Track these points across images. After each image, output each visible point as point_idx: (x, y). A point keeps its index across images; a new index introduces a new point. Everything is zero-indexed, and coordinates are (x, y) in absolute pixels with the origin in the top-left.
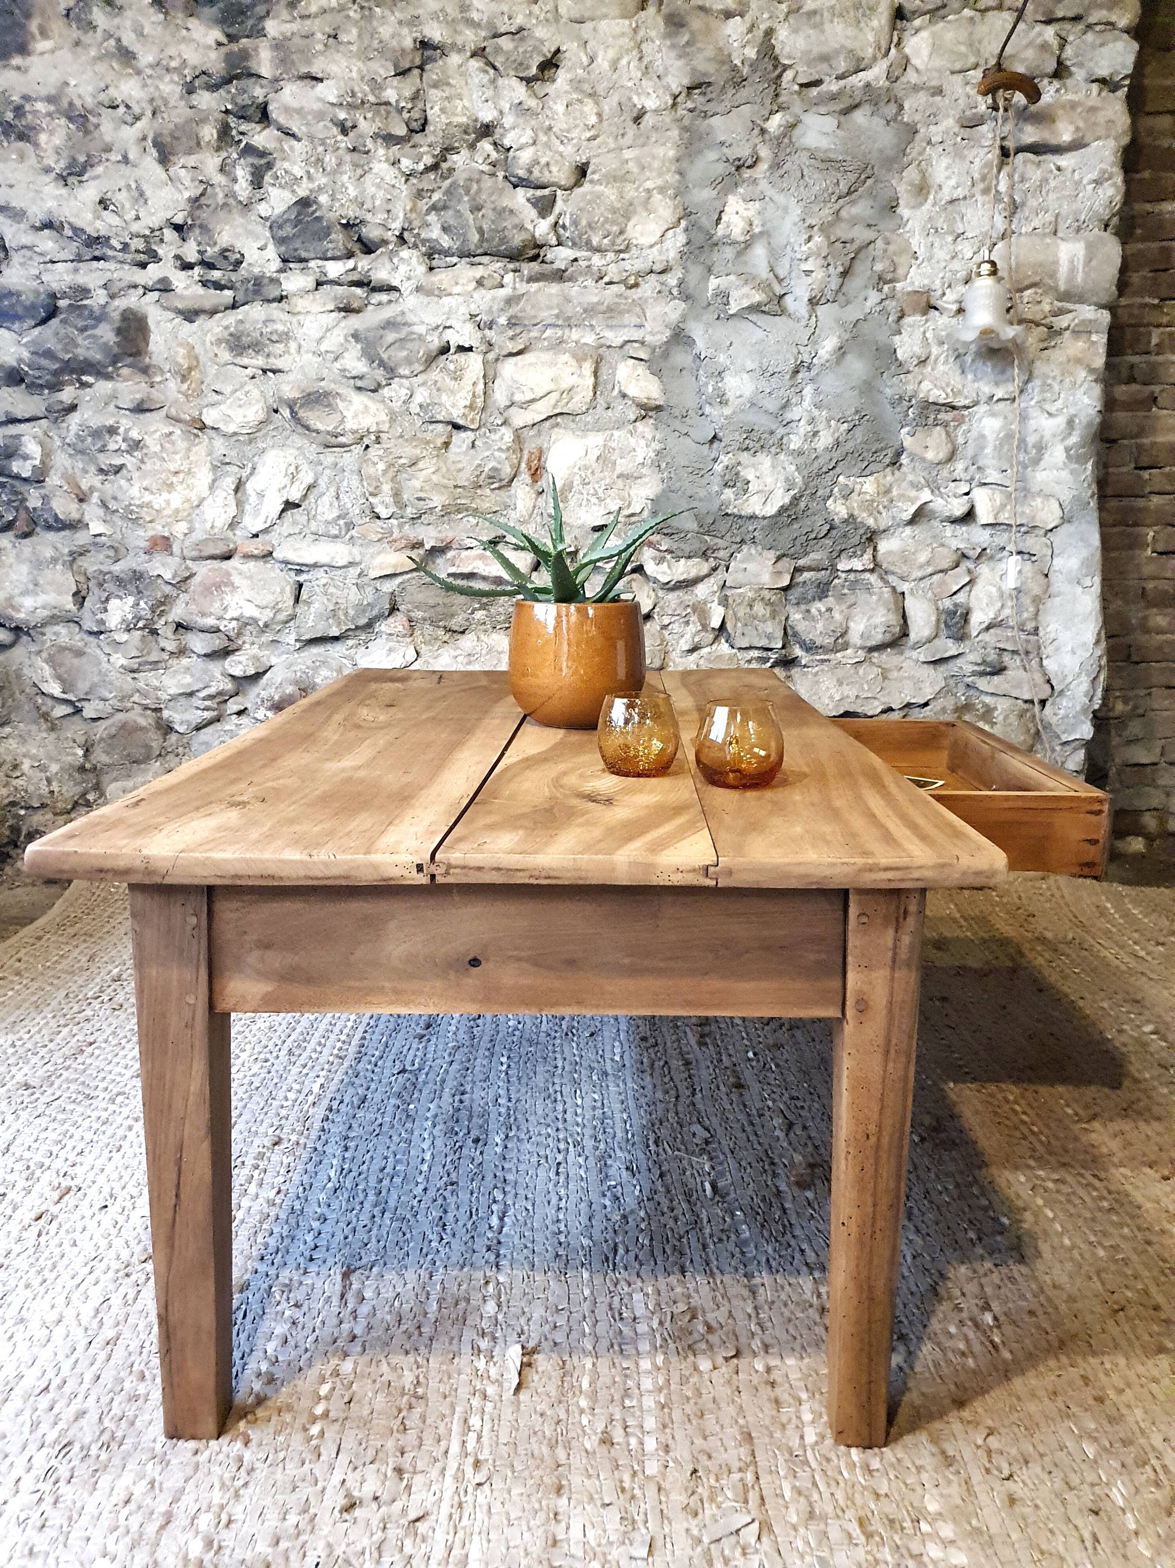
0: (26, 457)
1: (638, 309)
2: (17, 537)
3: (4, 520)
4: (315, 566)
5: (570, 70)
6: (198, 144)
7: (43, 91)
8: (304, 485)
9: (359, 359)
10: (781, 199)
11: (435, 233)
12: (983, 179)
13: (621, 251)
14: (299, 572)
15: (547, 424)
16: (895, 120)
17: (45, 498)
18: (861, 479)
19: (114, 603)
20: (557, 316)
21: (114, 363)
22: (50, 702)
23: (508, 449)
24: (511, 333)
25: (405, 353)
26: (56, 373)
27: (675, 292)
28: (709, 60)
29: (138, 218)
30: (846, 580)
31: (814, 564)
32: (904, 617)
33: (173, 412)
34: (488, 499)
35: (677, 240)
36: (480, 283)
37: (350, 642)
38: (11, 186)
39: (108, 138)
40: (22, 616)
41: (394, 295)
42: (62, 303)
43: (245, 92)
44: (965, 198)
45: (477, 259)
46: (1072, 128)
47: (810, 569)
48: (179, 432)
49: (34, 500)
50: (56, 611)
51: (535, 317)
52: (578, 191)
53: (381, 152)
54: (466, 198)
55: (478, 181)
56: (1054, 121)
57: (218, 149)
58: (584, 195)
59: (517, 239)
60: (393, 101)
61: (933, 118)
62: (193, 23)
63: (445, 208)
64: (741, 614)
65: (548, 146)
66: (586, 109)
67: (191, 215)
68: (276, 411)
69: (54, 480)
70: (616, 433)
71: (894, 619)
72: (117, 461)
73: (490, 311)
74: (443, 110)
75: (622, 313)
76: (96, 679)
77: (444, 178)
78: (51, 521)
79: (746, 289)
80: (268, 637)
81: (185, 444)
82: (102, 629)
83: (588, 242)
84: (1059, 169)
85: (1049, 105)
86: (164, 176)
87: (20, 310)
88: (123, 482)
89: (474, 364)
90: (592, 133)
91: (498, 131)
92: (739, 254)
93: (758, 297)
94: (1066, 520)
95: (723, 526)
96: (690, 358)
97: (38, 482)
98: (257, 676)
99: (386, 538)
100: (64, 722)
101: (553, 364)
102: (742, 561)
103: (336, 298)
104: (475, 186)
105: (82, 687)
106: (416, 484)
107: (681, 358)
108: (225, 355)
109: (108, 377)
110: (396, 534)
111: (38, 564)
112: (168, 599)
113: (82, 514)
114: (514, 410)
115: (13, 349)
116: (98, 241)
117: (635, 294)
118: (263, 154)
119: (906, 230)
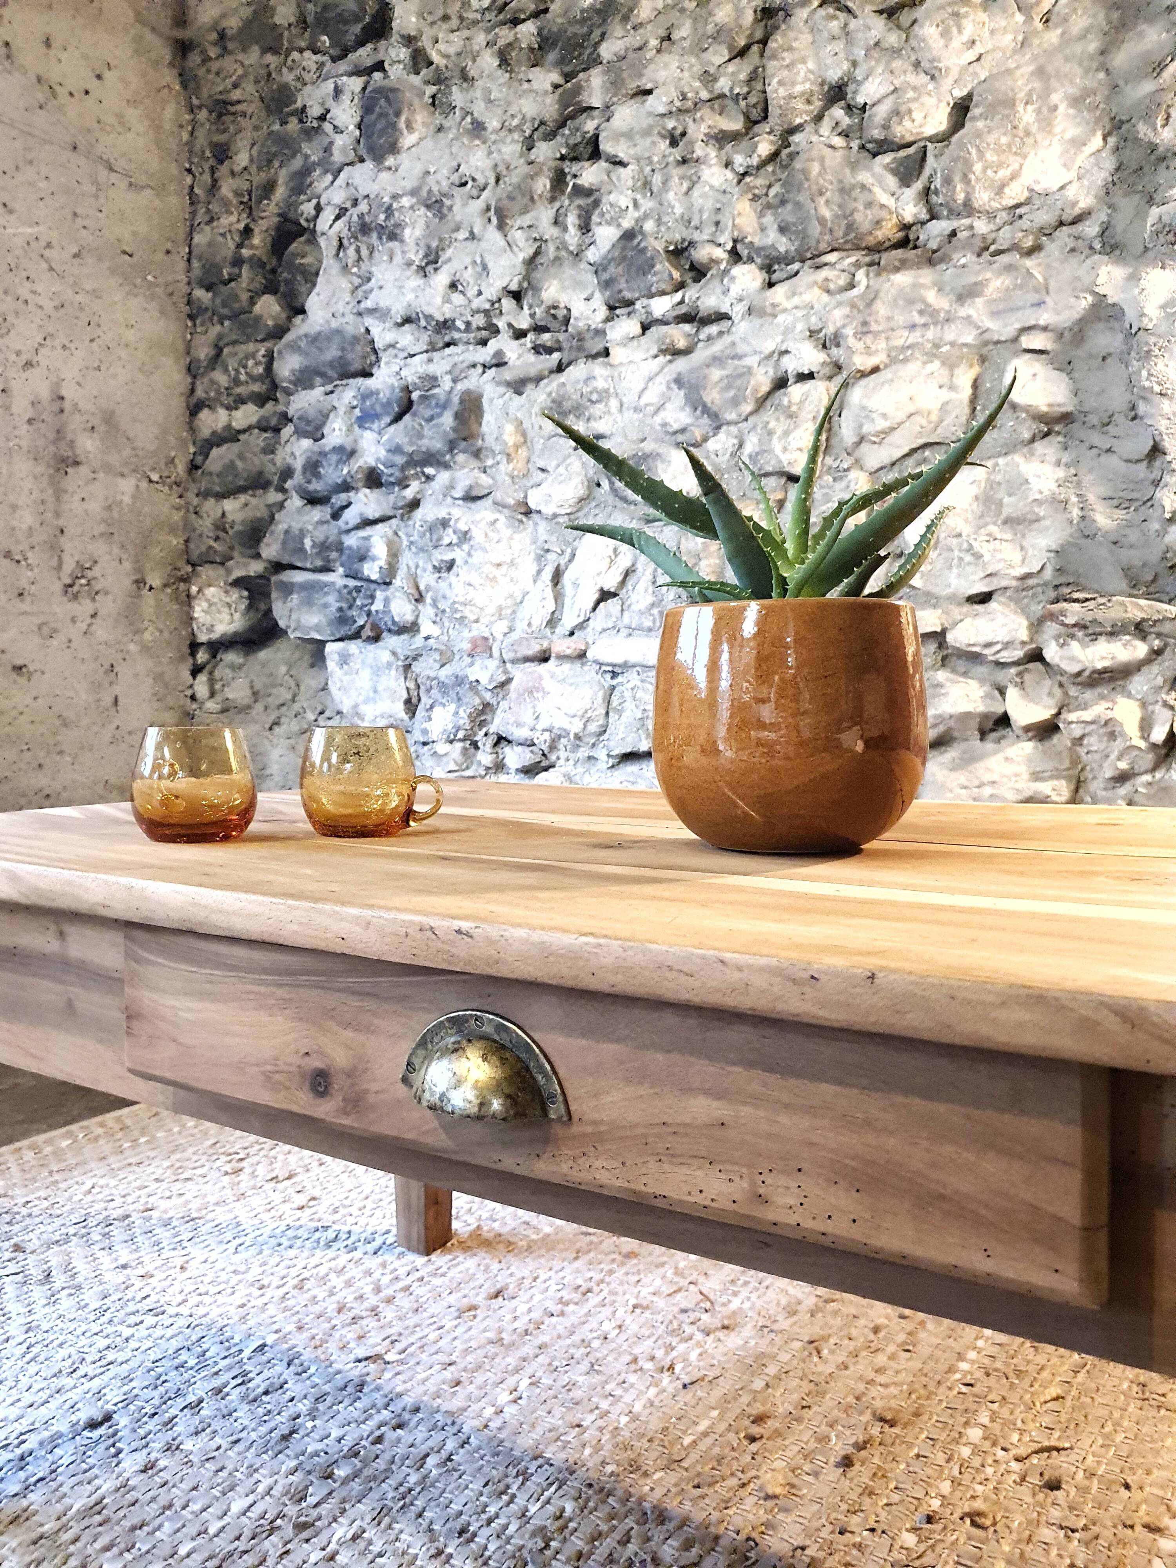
0: (374, 559)
1: (1035, 282)
2: (364, 642)
3: (356, 626)
4: (629, 666)
6: (532, 199)
7: (408, 186)
8: (619, 576)
9: (682, 409)
11: (771, 237)
14: (612, 674)
15: (911, 461)
17: (387, 601)
19: (437, 712)
20: (919, 312)
21: (451, 450)
24: (861, 345)
25: (731, 393)
26: (403, 469)
27: (1098, 246)
29: (480, 293)
33: (500, 497)
35: (1103, 168)
36: (823, 287)
38: (381, 288)
39: (458, 218)
41: (725, 324)
42: (415, 396)
43: (577, 130)
45: (823, 259)
48: (502, 519)
49: (379, 605)
50: (389, 720)
52: (956, 138)
53: (713, 155)
54: (807, 185)
55: (825, 159)
57: (552, 199)
58: (965, 141)
59: (872, 221)
60: (726, 91)
62: (534, 72)
63: (783, 202)
65: (914, 89)
66: (964, 26)
67: (527, 277)
68: (597, 485)
69: (397, 582)
70: (1001, 461)
72: (448, 557)
73: (832, 321)
75: (1012, 290)
77: (784, 168)
78: (391, 625)
80: (582, 752)
81: (509, 532)
82: (427, 739)
86: (503, 243)
87: (378, 409)
88: (453, 579)
89: (815, 394)
90: (974, 52)
91: (851, 88)
96: (1120, 337)
97: (386, 583)
101: (915, 377)
103: (661, 341)
104: (820, 167)
107: (1103, 339)
109: (447, 466)
111: (377, 671)
112: (487, 707)
113: (417, 616)
114: (865, 447)
115: (373, 449)
116: (446, 325)
117: (1032, 261)
118: (590, 193)
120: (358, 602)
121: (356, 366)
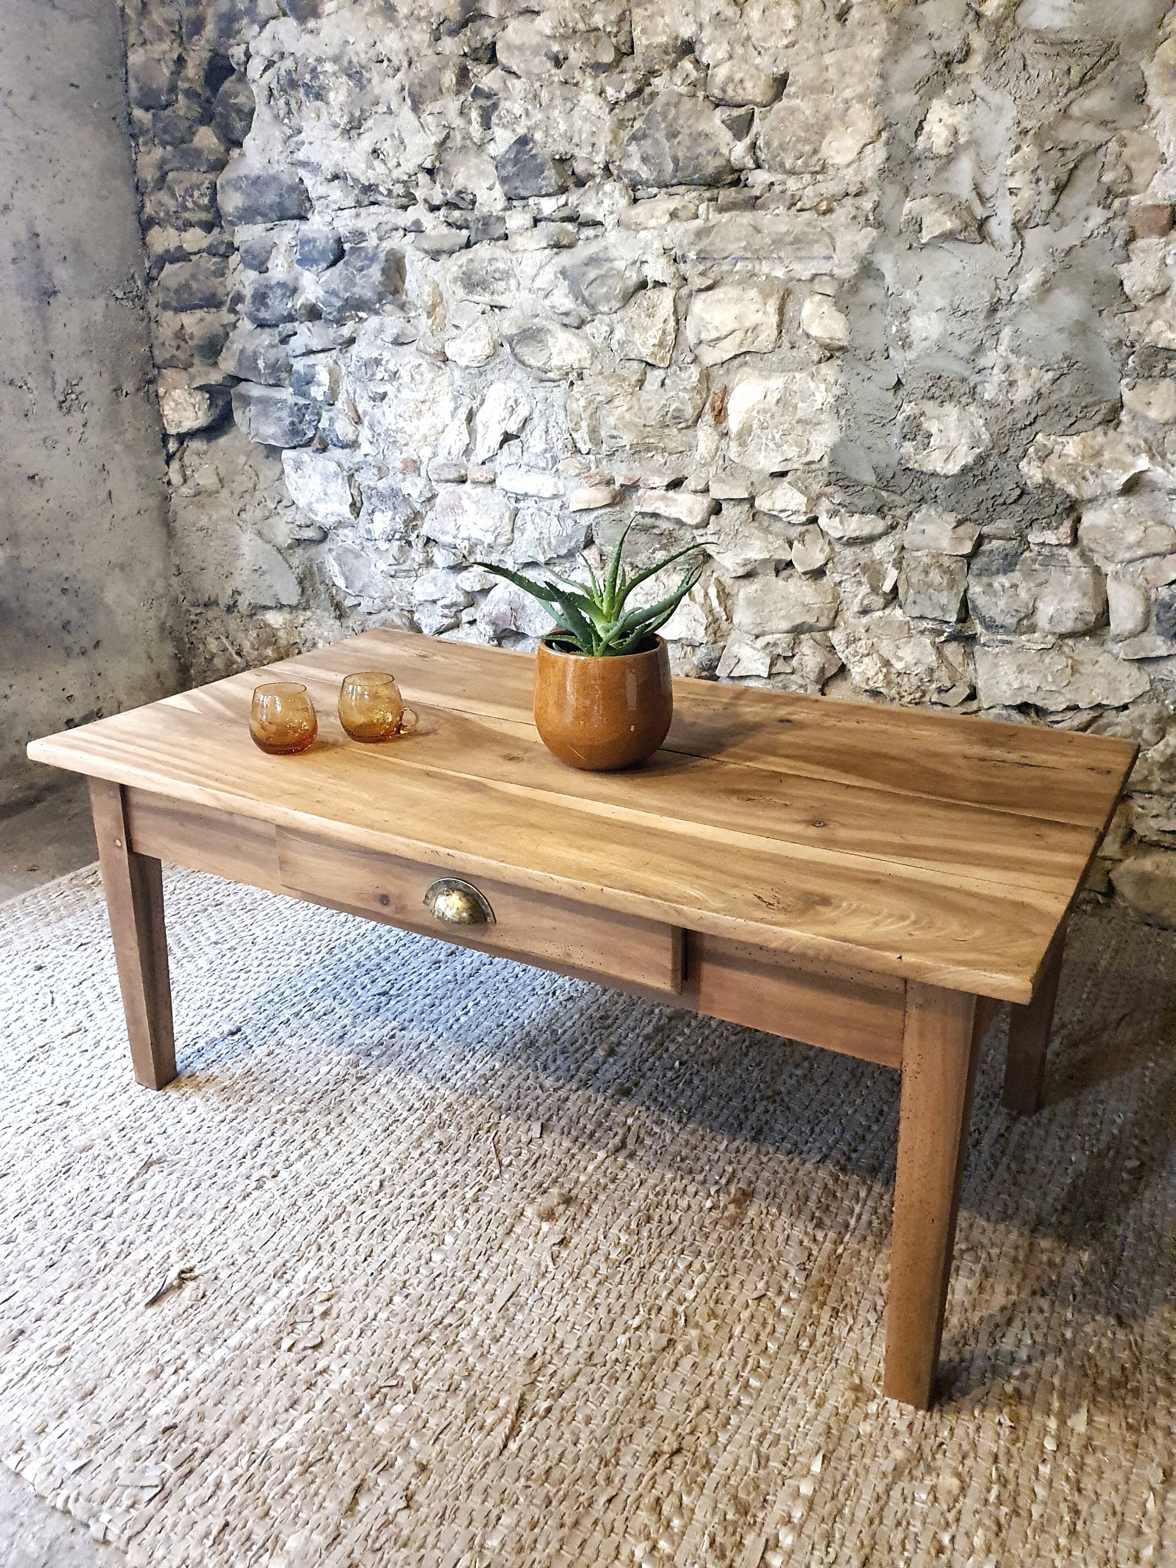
0: (319, 384)
1: (827, 240)
2: (314, 452)
3: (306, 438)
4: (528, 495)
6: (441, 89)
7: (331, 52)
8: (521, 418)
9: (567, 296)
10: (995, 98)
11: (634, 164)
14: (516, 500)
15: (736, 362)
17: (332, 421)
18: (1063, 439)
19: (378, 516)
20: (748, 248)
21: (380, 301)
22: (341, 594)
23: (695, 389)
25: (605, 290)
26: (339, 310)
27: (870, 216)
29: (399, 165)
30: (1039, 553)
31: (999, 533)
32: (1106, 603)
33: (422, 345)
34: (674, 438)
35: (877, 156)
36: (674, 215)
37: (556, 569)
38: (311, 142)
39: (377, 91)
40: (321, 519)
41: (600, 230)
42: (346, 247)
43: (477, 33)
45: (674, 189)
47: (996, 538)
48: (425, 365)
49: (325, 422)
50: (338, 518)
51: (723, 250)
52: (777, 106)
53: (589, 82)
54: (664, 125)
55: (676, 105)
57: (458, 93)
58: (781, 112)
59: (712, 165)
60: (600, 26)
63: (645, 136)
64: (914, 580)
65: (744, 59)
66: (783, 12)
67: (438, 158)
68: (500, 346)
69: (339, 404)
70: (797, 375)
71: (1090, 606)
72: (381, 390)
73: (681, 246)
74: (643, 31)
75: (811, 243)
76: (367, 580)
77: (646, 104)
78: (336, 440)
79: (938, 215)
81: (431, 375)
82: (371, 537)
83: (782, 164)
86: (417, 123)
87: (316, 255)
88: (386, 409)
89: (666, 300)
90: (790, 39)
91: (698, 47)
92: (940, 170)
93: (949, 224)
95: (904, 481)
96: (880, 295)
97: (330, 405)
98: (484, 593)
99: (584, 473)
100: (353, 611)
101: (739, 300)
102: (921, 523)
103: (550, 235)
104: (673, 111)
105: (359, 585)
106: (612, 421)
107: (870, 293)
108: (461, 293)
109: (377, 313)
110: (594, 470)
111: (326, 478)
112: (417, 515)
113: (357, 436)
114: (703, 348)
115: (313, 288)
116: (369, 189)
117: (825, 222)
118: (489, 96)
119: (1154, 124)
120: (307, 418)
121: (294, 211)
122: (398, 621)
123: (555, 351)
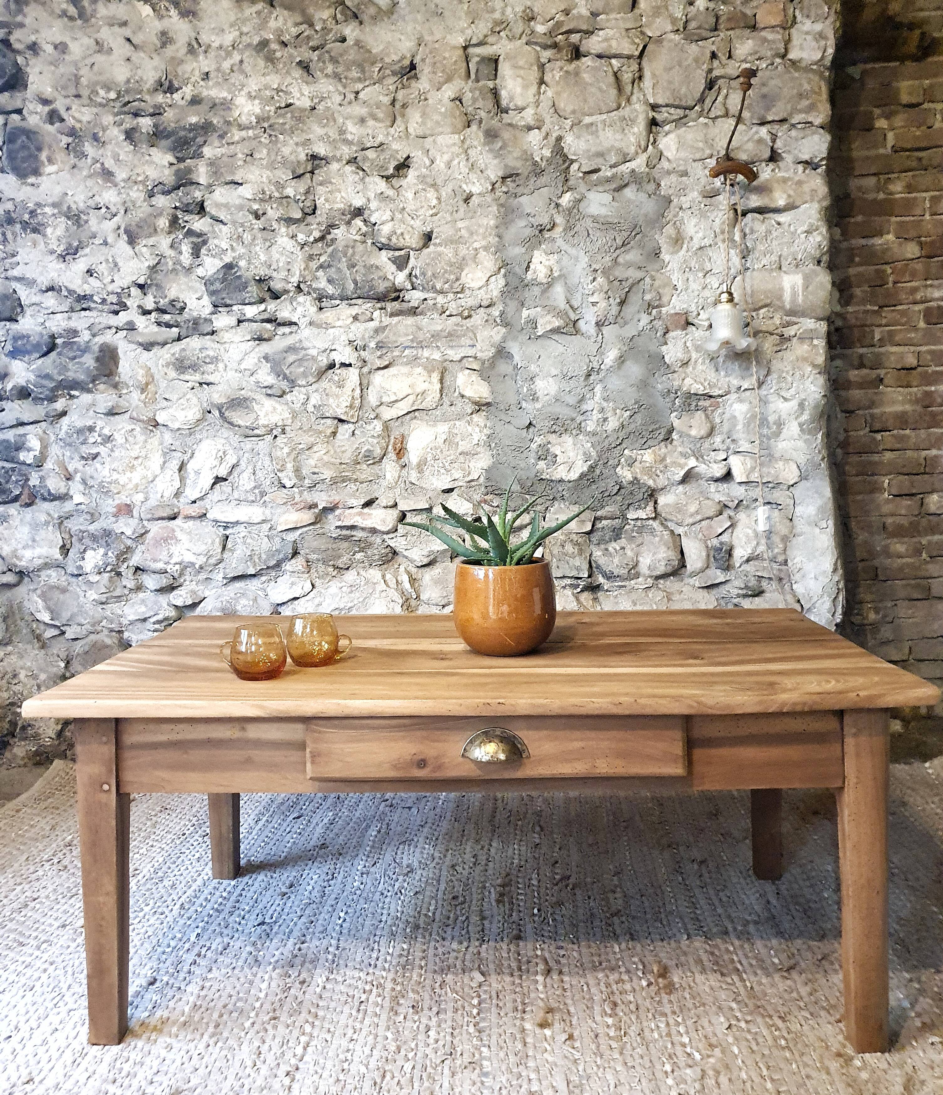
0: (29, 450)
1: (471, 334)
2: (21, 506)
3: (13, 495)
4: (237, 523)
5: (416, 169)
6: (155, 230)
7: (50, 200)
8: (230, 465)
9: (269, 374)
10: (573, 251)
11: (322, 284)
12: (723, 232)
13: (458, 293)
14: (226, 528)
15: (408, 417)
16: (655, 194)
17: (42, 478)
18: (642, 452)
19: (89, 554)
20: (412, 341)
21: (93, 381)
22: (42, 627)
23: (379, 436)
24: (379, 353)
25: (302, 369)
26: (53, 390)
27: (498, 320)
28: (517, 158)
29: (113, 281)
30: (634, 526)
31: (609, 515)
32: (682, 553)
33: (135, 415)
34: (365, 472)
35: (499, 283)
36: (355, 318)
37: (264, 578)
38: (26, 263)
39: (93, 229)
40: (23, 563)
41: (294, 328)
42: (59, 341)
43: (188, 194)
44: (710, 246)
45: (353, 301)
46: (785, 196)
47: (606, 518)
48: (138, 429)
49: (34, 480)
50: (47, 560)
51: (396, 342)
52: (426, 251)
53: (283, 230)
54: (344, 260)
55: (353, 247)
56: (771, 191)
57: (170, 233)
58: (430, 254)
59: (382, 287)
60: (292, 196)
61: (683, 191)
62: (153, 151)
63: (329, 266)
64: (555, 552)
65: (403, 221)
66: (429, 195)
67: (150, 277)
68: (210, 412)
69: (49, 465)
70: (457, 422)
71: (673, 555)
72: (94, 451)
73: (363, 338)
74: (327, 200)
75: (459, 337)
76: (75, 610)
77: (328, 245)
78: (46, 494)
79: (549, 317)
80: (202, 576)
81: (143, 438)
82: (81, 572)
83: (433, 287)
84: (779, 224)
85: (767, 180)
86: (131, 252)
87: (29, 347)
88: (98, 466)
89: (353, 375)
90: (434, 211)
91: (367, 213)
92: (544, 292)
93: (557, 323)
94: (803, 477)
95: (540, 488)
96: (510, 368)
97: (39, 466)
98: (194, 605)
99: (290, 502)
100: (53, 641)
101: (410, 374)
102: (555, 514)
103: (251, 331)
104: (350, 251)
105: (65, 615)
106: (312, 462)
107: (503, 367)
108: (172, 374)
109: (89, 391)
110: (297, 499)
111: (35, 526)
112: (129, 549)
113: (69, 489)
114: (383, 408)
115: (24, 374)
116: (85, 298)
117: (468, 323)
118: (200, 235)
119: (668, 269)
120: (14, 478)
121: (7, 314)
122: (108, 641)
123: (261, 414)
